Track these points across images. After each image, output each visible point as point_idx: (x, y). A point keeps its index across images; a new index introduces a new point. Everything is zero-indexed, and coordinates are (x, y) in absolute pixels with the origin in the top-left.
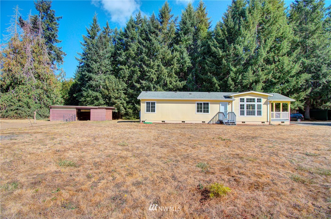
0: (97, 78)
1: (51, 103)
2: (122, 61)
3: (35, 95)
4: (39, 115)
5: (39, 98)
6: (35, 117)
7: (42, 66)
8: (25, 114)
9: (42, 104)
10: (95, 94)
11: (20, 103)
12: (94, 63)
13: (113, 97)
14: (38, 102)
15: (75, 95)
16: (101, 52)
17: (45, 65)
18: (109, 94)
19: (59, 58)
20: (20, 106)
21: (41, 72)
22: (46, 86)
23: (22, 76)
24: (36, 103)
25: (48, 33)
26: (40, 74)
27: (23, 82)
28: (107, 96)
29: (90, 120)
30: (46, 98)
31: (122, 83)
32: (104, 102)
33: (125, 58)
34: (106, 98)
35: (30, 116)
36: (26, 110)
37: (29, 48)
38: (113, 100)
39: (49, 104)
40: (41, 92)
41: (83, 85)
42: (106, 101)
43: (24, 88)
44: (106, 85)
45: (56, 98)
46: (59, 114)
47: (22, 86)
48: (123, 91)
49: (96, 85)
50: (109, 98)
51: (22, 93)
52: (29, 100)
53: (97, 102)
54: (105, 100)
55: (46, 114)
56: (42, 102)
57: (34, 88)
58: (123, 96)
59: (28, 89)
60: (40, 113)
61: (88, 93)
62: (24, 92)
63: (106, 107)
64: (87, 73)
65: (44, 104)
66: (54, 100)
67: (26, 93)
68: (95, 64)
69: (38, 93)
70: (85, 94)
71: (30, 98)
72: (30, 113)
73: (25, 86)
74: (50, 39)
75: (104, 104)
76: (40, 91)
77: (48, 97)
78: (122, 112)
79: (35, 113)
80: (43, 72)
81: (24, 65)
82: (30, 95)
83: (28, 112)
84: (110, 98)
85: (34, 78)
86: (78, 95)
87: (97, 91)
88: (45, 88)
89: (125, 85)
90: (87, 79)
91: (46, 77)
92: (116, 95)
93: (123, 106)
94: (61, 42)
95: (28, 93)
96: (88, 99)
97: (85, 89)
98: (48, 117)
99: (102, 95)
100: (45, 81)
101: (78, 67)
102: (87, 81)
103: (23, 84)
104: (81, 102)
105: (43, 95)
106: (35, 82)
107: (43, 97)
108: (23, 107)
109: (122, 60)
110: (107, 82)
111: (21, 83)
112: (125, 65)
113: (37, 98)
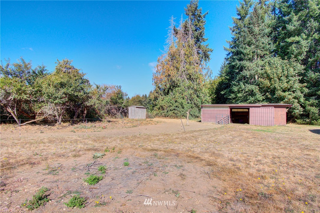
0: (252, 65)
1: (200, 103)
2: (295, 30)
3: (187, 95)
4: (191, 114)
5: (190, 99)
6: (188, 117)
7: (193, 66)
8: (180, 114)
9: (193, 104)
10: (250, 87)
11: (177, 104)
12: (247, 47)
13: (279, 88)
14: (190, 102)
15: (222, 93)
16: (256, 30)
17: (194, 65)
18: (271, 85)
19: (206, 56)
20: (177, 107)
21: (191, 72)
22: (196, 85)
23: (178, 79)
24: (188, 103)
25: (196, 33)
26: (191, 75)
27: (178, 84)
28: (269, 88)
29: (248, 123)
30: (196, 98)
31: (295, 64)
32: (264, 97)
33: (298, 23)
34: (266, 91)
35: (183, 116)
36: (181, 110)
37: (182, 52)
38: (280, 93)
39: (199, 104)
40: (192, 92)
41: (232, 78)
42: (267, 96)
43: (179, 89)
44: (266, 73)
45: (204, 97)
46: (210, 114)
47: (178, 88)
48: (297, 78)
49: (251, 75)
50: (271, 90)
51: (178, 94)
52: (183, 101)
53: (253, 99)
54: (264, 95)
55: (197, 114)
56: (193, 102)
57: (187, 89)
58: (297, 85)
59: (182, 91)
60: (191, 113)
61: (240, 88)
62: (179, 94)
63: (266, 104)
64: (237, 62)
65: (194, 104)
66: (203, 100)
67: (181, 94)
68: (249, 48)
69: (190, 93)
70: (235, 89)
71: (183, 99)
72: (183, 113)
73: (180, 88)
74: (198, 39)
75: (263, 100)
76: (190, 91)
77: (198, 96)
78: (297, 111)
79: (188, 113)
80: (193, 72)
81: (179, 69)
82: (184, 95)
83: (182, 112)
84: (273, 91)
85: (186, 80)
86: (226, 92)
87: (251, 84)
88: (195, 88)
89: (300, 67)
90: (237, 71)
91: (196, 77)
92: (285, 85)
93: (299, 102)
94: (207, 40)
95: (182, 94)
96: (239, 95)
97: (235, 83)
98: (198, 117)
99: (259, 88)
100: (195, 81)
101: (225, 59)
102: (238, 73)
103: (179, 86)
104: (231, 99)
105: (193, 95)
106: (187, 83)
107: (193, 97)
108: (179, 107)
109: (293, 28)
110: (267, 68)
111: (177, 86)
112: (299, 35)
113: (189, 98)
